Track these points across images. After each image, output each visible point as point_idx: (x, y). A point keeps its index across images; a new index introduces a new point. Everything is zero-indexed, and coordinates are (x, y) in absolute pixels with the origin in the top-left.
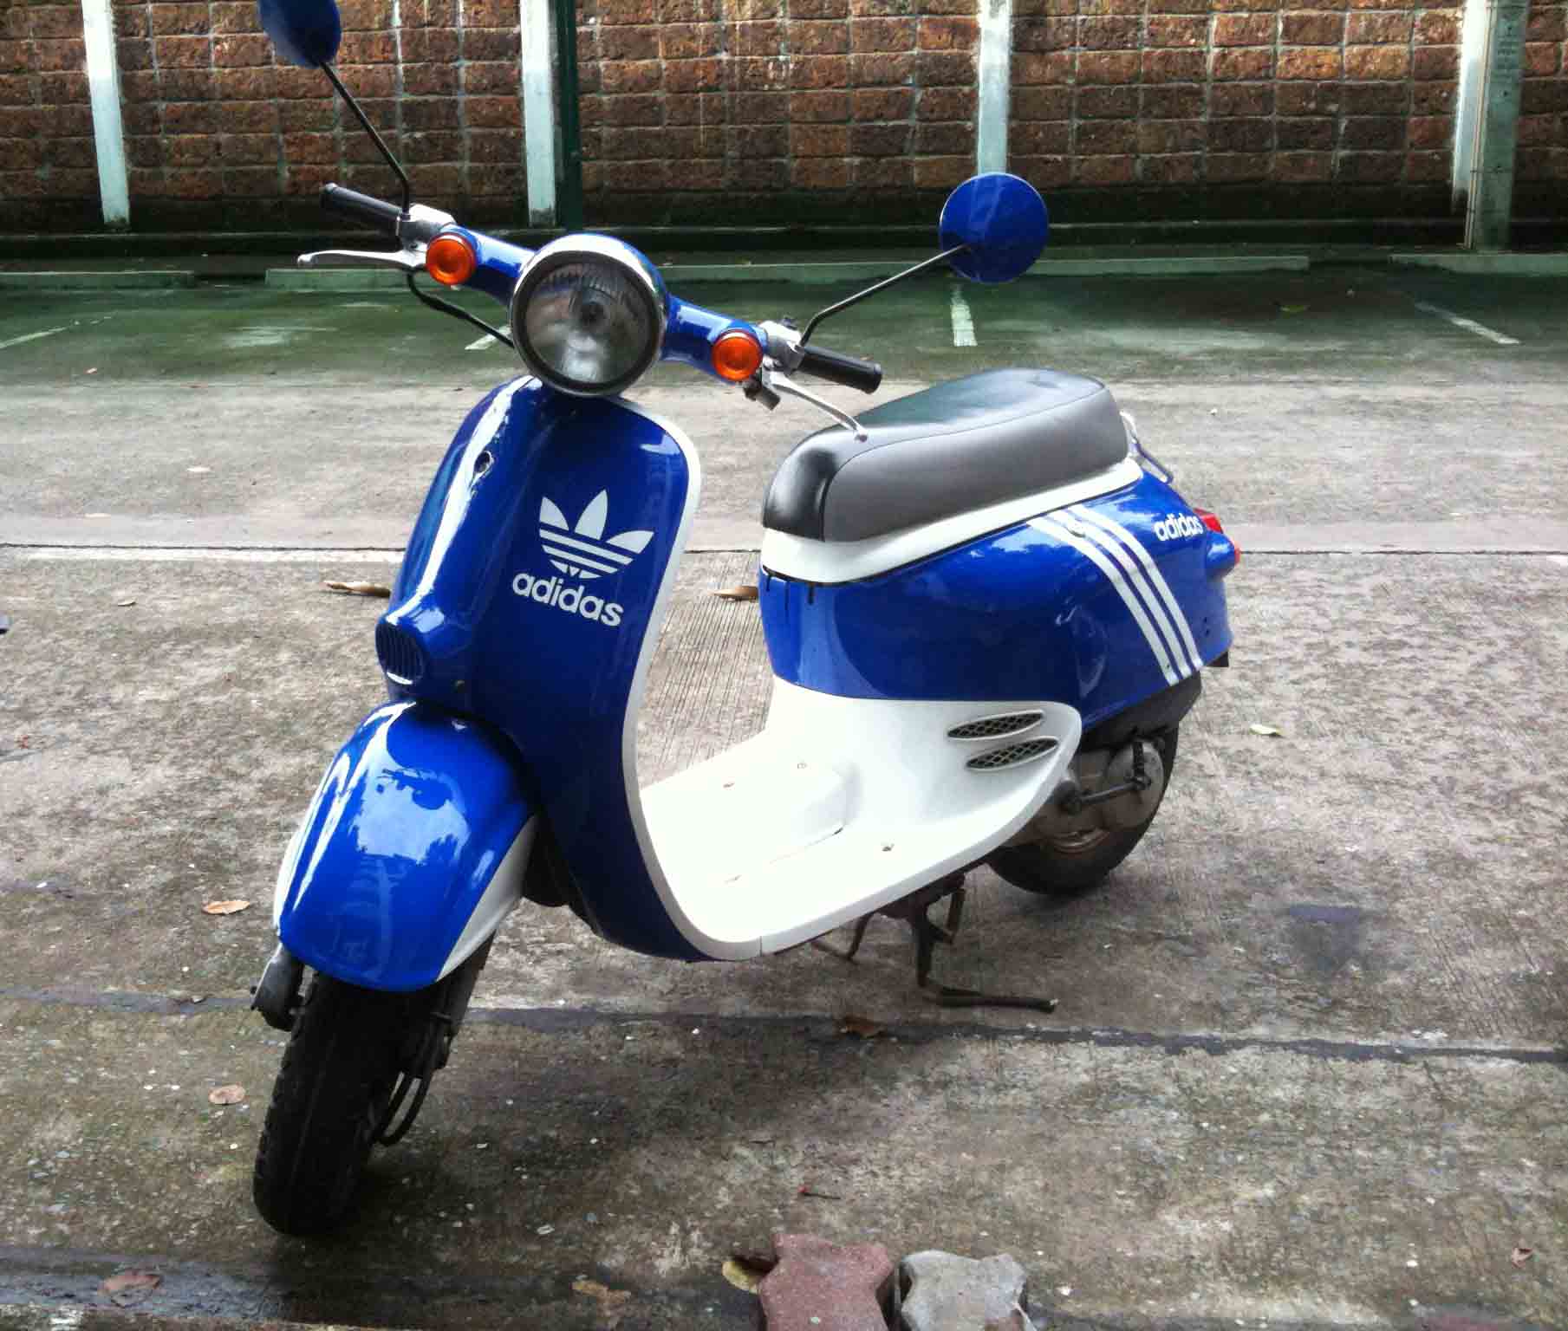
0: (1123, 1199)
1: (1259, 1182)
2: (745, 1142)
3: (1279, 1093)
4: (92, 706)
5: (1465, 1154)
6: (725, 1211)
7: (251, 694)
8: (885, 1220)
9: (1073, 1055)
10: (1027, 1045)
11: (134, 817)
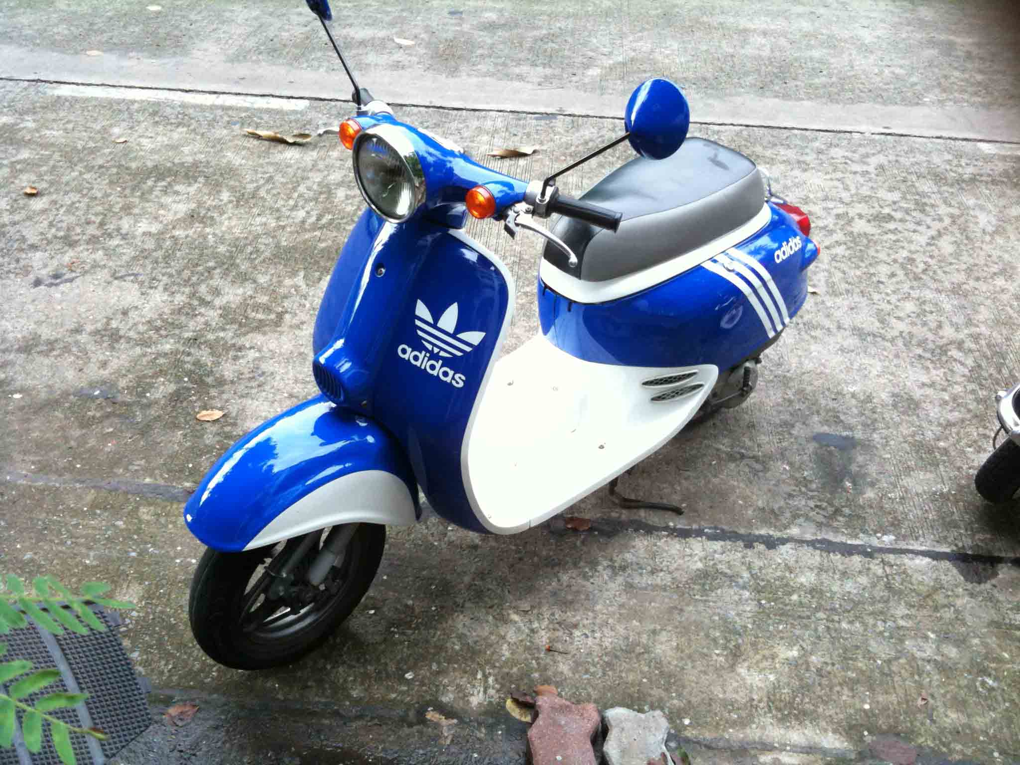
0: (718, 656)
1: (790, 646)
2: (517, 610)
3: (803, 580)
4: (110, 236)
5: (899, 628)
6: (506, 662)
7: (208, 230)
8: (592, 669)
9: (694, 547)
10: (669, 539)
11: (146, 336)
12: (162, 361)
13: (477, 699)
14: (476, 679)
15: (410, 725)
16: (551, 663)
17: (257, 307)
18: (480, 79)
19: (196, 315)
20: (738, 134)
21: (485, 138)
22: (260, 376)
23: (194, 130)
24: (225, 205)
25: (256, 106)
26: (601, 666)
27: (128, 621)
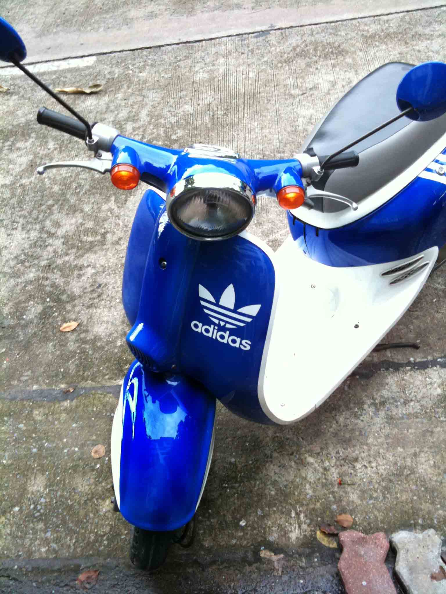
6: (311, 499)
9: (432, 377)
10: (412, 373)
11: (16, 269)
12: (29, 287)
13: (294, 535)
14: (291, 517)
15: (250, 564)
16: (344, 495)
17: (87, 232)
18: (211, 13)
19: (47, 246)
20: (402, 19)
21: (222, 60)
22: (98, 288)
23: (23, 96)
24: (53, 152)
25: (61, 68)
26: (381, 491)
27: (39, 507)
